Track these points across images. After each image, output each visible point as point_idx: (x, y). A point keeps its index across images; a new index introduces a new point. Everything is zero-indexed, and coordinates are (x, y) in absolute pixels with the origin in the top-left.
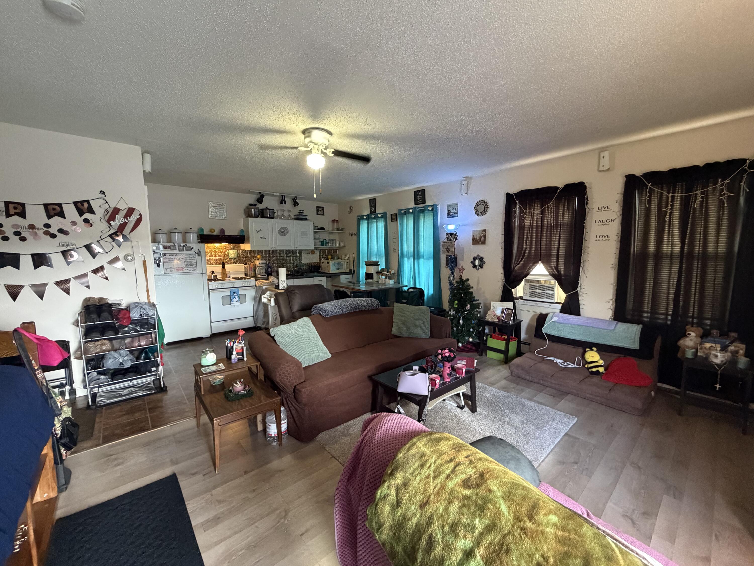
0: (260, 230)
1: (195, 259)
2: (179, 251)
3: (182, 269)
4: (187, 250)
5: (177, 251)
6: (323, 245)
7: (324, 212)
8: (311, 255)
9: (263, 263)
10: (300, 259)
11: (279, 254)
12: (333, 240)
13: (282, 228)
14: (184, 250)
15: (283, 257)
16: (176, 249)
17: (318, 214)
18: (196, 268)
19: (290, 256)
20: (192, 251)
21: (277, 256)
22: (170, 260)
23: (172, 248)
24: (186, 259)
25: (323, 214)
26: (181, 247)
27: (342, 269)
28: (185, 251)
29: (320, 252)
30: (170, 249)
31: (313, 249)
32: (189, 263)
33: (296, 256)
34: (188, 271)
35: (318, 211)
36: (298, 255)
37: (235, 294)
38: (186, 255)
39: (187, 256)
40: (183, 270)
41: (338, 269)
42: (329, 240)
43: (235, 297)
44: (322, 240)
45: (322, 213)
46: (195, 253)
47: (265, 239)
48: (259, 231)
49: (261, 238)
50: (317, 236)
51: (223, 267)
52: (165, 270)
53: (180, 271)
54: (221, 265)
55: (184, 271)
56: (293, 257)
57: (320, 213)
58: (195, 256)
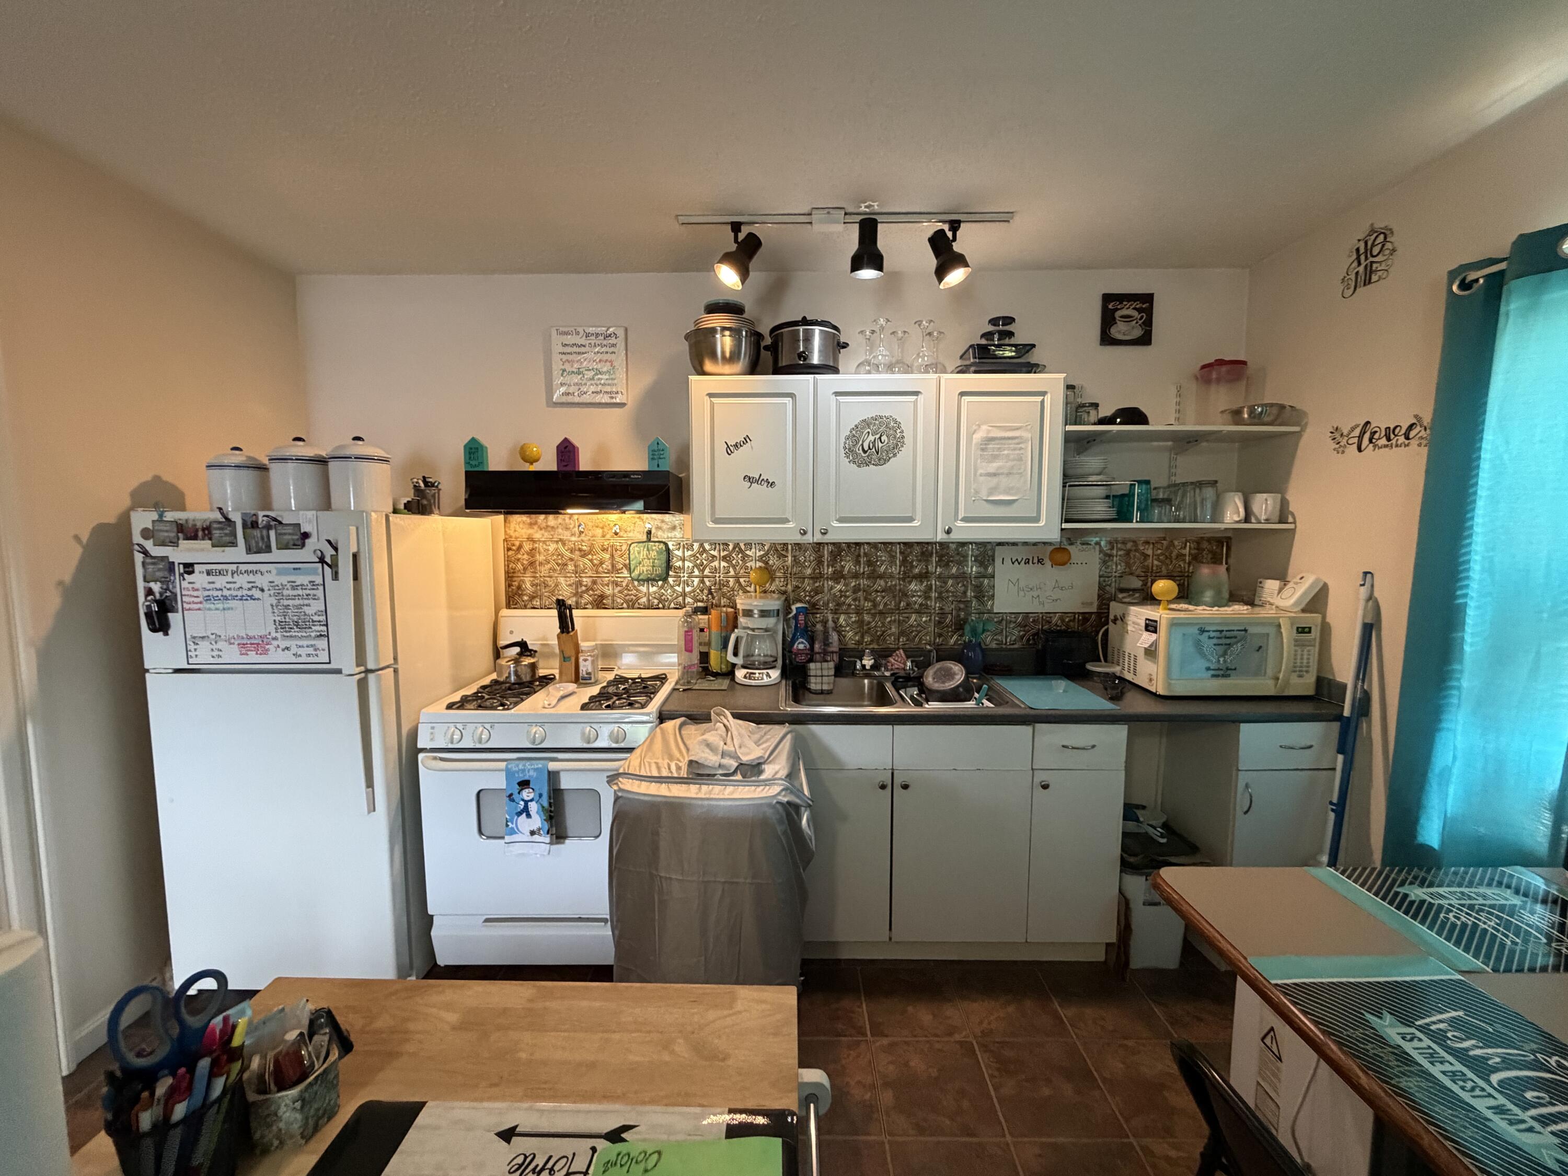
0: (747, 439)
1: (320, 593)
2: (249, 551)
3: (259, 645)
4: (283, 546)
5: (238, 553)
6: (1123, 515)
7: (1148, 323)
8: (1049, 574)
9: (764, 614)
10: (982, 594)
11: (869, 563)
12: (1200, 485)
13: (866, 423)
14: (268, 550)
15: (891, 576)
16: (234, 544)
17: (1107, 339)
18: (322, 643)
19: (923, 577)
20: (307, 554)
21: (856, 576)
22: (208, 599)
23: (216, 533)
24: (279, 595)
25: (1145, 340)
26: (257, 533)
27: (1259, 671)
28: (277, 554)
29: (1107, 558)
30: (208, 543)
31: (1054, 535)
32: (291, 616)
33: (962, 577)
34: (288, 657)
35: (1108, 319)
36: (972, 569)
37: (527, 794)
38: (280, 573)
39: (284, 580)
40: (265, 652)
41: (1224, 672)
42: (1174, 487)
43: (526, 811)
44: (1121, 485)
45: (1137, 333)
46: (322, 560)
47: (772, 484)
48: (736, 446)
49: (748, 479)
50: (1091, 462)
51: (566, 624)
52: (192, 647)
53: (253, 657)
54: (555, 612)
55: (276, 656)
56: (939, 577)
57: (1120, 330)
58: (319, 580)
